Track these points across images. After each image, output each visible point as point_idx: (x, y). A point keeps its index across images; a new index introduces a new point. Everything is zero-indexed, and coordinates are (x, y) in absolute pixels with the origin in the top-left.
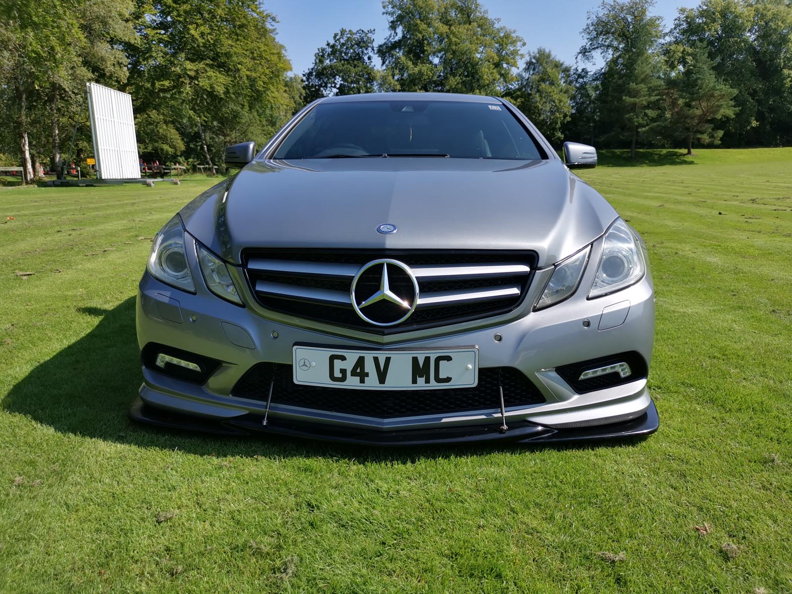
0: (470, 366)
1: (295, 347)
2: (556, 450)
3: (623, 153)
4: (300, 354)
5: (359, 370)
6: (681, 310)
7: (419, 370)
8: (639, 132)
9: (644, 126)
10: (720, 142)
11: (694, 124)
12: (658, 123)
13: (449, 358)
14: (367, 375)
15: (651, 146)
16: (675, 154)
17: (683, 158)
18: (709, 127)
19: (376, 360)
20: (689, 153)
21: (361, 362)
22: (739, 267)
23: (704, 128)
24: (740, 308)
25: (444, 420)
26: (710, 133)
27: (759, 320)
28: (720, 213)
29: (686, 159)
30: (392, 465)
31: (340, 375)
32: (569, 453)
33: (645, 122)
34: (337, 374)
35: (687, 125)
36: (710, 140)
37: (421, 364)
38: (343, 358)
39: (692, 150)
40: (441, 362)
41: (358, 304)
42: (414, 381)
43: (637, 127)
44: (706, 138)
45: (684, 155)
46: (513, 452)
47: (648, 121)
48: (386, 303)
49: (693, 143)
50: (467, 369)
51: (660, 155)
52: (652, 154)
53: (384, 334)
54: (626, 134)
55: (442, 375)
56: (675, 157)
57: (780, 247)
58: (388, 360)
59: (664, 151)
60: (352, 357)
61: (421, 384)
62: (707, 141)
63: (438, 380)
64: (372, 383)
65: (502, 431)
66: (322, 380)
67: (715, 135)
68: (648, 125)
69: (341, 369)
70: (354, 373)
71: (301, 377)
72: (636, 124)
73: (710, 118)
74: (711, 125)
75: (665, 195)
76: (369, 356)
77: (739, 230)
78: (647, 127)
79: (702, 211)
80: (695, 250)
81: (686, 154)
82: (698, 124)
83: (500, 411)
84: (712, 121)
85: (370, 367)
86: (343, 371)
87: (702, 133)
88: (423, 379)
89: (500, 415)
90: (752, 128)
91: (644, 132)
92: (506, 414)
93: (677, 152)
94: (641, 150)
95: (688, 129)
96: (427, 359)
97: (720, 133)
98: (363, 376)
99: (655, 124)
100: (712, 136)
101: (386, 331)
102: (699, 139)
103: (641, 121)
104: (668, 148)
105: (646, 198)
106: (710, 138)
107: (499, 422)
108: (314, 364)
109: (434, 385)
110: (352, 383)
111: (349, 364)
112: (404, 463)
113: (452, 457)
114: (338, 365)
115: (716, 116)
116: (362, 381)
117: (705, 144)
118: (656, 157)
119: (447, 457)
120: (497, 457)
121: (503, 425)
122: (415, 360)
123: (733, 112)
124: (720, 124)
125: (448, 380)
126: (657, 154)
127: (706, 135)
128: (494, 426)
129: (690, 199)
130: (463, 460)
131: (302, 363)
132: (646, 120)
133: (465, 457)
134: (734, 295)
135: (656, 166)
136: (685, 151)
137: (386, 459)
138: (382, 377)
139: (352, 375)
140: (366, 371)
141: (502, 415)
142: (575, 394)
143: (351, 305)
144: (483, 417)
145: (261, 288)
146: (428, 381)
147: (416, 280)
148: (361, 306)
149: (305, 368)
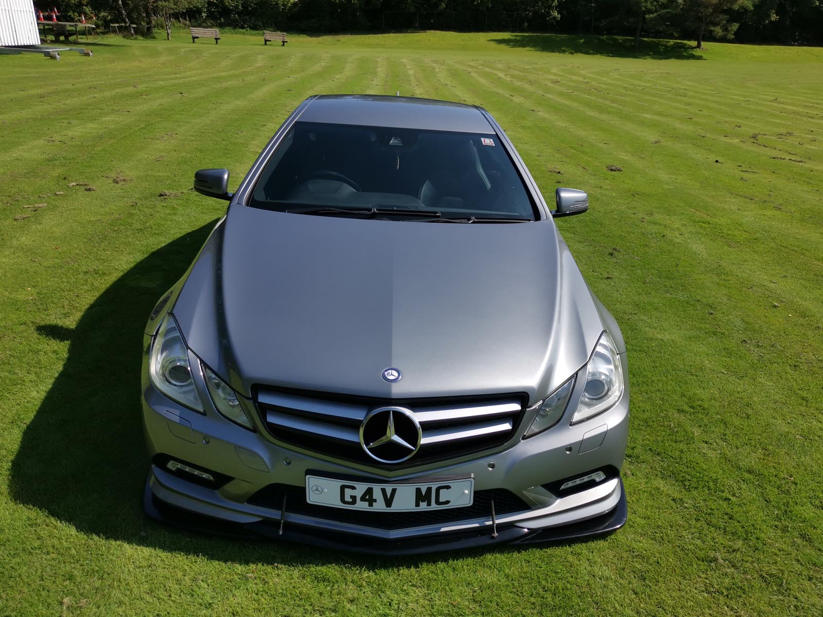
0: (466, 492)
1: (308, 476)
2: (539, 550)
3: (625, 41)
4: (312, 482)
5: (368, 496)
6: (659, 336)
7: (420, 497)
8: (646, 18)
9: (653, 13)
10: (733, 37)
11: (708, 13)
12: (668, 10)
13: (448, 487)
14: (375, 501)
15: (658, 34)
16: (683, 46)
17: (691, 52)
18: (724, 18)
19: (383, 491)
20: (699, 46)
21: (369, 491)
22: (723, 264)
23: (718, 19)
24: (714, 333)
25: (443, 530)
26: (723, 26)
27: (730, 354)
28: (717, 161)
29: (694, 53)
30: (398, 571)
31: (351, 500)
32: (549, 551)
33: (654, 8)
34: (348, 499)
35: (700, 14)
36: (723, 33)
37: (424, 493)
38: (353, 488)
39: (703, 43)
40: (442, 491)
41: (367, 444)
42: (417, 505)
43: (644, 13)
44: (718, 31)
45: (693, 48)
46: (501, 551)
47: (657, 6)
49: (704, 35)
50: (464, 493)
51: (666, 46)
52: (658, 44)
53: (390, 470)
54: (631, 20)
55: (441, 500)
56: (683, 50)
57: (767, 228)
58: (394, 491)
59: (672, 42)
60: (361, 487)
61: (423, 507)
62: (719, 34)
63: (438, 503)
64: (380, 506)
65: (493, 538)
66: (336, 503)
67: (729, 28)
68: (656, 11)
69: (351, 496)
70: (363, 499)
71: (313, 498)
72: (644, 9)
73: (726, 8)
74: (726, 16)
75: (663, 119)
76: (377, 489)
77: (732, 194)
78: (655, 14)
79: (699, 155)
80: (683, 229)
81: (696, 48)
82: (712, 14)
83: (491, 519)
84: (729, 11)
85: (377, 494)
86: (354, 498)
87: (715, 24)
88: (426, 503)
89: (491, 523)
90: (771, 22)
91: (652, 19)
92: (497, 522)
93: (685, 44)
94: (646, 39)
95: (700, 19)
96: (429, 490)
97: (735, 27)
98: (371, 501)
99: (665, 11)
100: (725, 29)
101: (393, 468)
102: (711, 31)
103: (649, 5)
104: (676, 38)
105: (643, 123)
106: (723, 31)
107: (490, 529)
108: (326, 490)
109: (434, 507)
110: (361, 506)
111: (358, 493)
112: (409, 567)
113: (450, 562)
114: (348, 493)
115: (733, 7)
116: (371, 505)
117: (717, 37)
118: (662, 49)
119: (446, 561)
121: (494, 533)
122: (418, 491)
123: (752, 3)
124: (738, 16)
125: (447, 502)
126: (662, 45)
127: (719, 27)
128: (485, 531)
129: (688, 128)
131: (315, 488)
132: (655, 6)
133: (461, 560)
134: (711, 314)
135: (660, 59)
136: (694, 43)
138: (389, 503)
139: (361, 501)
140: (374, 498)
141: (493, 522)
142: (557, 499)
143: (359, 444)
144: (477, 525)
145: (271, 419)
146: (429, 504)
147: (418, 425)
148: (369, 447)
149: (317, 492)
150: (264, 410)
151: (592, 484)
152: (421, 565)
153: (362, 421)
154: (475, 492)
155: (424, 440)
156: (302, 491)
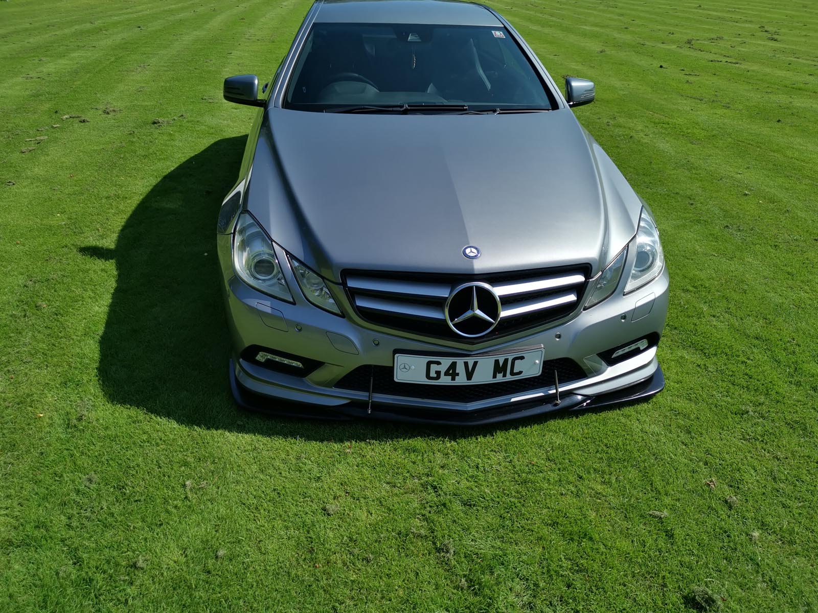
0: (537, 361)
1: (397, 355)
2: (594, 414)
4: (401, 360)
5: (452, 371)
7: (499, 368)
13: (522, 358)
14: (458, 374)
19: (466, 364)
21: (453, 366)
25: (513, 400)
30: (476, 439)
31: (435, 376)
32: (603, 415)
34: (433, 374)
37: (501, 364)
38: (439, 363)
40: (517, 362)
41: (452, 320)
42: (494, 376)
46: (562, 418)
48: (476, 318)
50: (535, 363)
53: (473, 344)
55: (515, 371)
58: (475, 363)
60: (446, 362)
61: (500, 378)
63: (512, 373)
64: (461, 380)
65: (556, 405)
66: (422, 379)
69: (436, 371)
70: (447, 374)
71: (400, 376)
76: (460, 362)
77: (683, 96)
83: (555, 388)
85: (460, 369)
86: (438, 373)
88: (502, 374)
89: (554, 391)
92: (560, 390)
96: (506, 361)
98: (454, 375)
101: (475, 341)
107: (554, 397)
108: (413, 367)
109: (509, 378)
110: (445, 380)
111: (443, 368)
112: (485, 436)
113: (520, 429)
114: (434, 368)
116: (453, 379)
119: (516, 428)
120: (553, 424)
121: (558, 400)
122: (497, 362)
125: (520, 373)
128: (550, 399)
130: (528, 429)
131: (402, 366)
133: (530, 427)
137: (471, 435)
138: (469, 375)
139: (445, 375)
140: (457, 372)
141: (557, 391)
142: (607, 368)
143: (445, 320)
144: (542, 394)
145: (360, 303)
146: (504, 376)
147: (498, 299)
148: (454, 322)
149: (404, 370)
150: (353, 293)
151: (637, 352)
152: (496, 433)
153: (447, 297)
154: (544, 362)
155: (504, 314)
156: (390, 370)
